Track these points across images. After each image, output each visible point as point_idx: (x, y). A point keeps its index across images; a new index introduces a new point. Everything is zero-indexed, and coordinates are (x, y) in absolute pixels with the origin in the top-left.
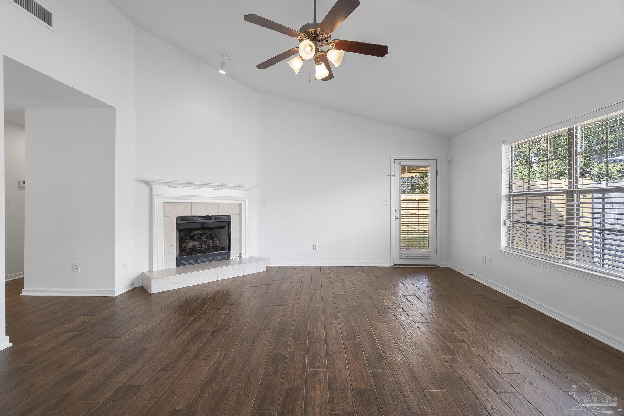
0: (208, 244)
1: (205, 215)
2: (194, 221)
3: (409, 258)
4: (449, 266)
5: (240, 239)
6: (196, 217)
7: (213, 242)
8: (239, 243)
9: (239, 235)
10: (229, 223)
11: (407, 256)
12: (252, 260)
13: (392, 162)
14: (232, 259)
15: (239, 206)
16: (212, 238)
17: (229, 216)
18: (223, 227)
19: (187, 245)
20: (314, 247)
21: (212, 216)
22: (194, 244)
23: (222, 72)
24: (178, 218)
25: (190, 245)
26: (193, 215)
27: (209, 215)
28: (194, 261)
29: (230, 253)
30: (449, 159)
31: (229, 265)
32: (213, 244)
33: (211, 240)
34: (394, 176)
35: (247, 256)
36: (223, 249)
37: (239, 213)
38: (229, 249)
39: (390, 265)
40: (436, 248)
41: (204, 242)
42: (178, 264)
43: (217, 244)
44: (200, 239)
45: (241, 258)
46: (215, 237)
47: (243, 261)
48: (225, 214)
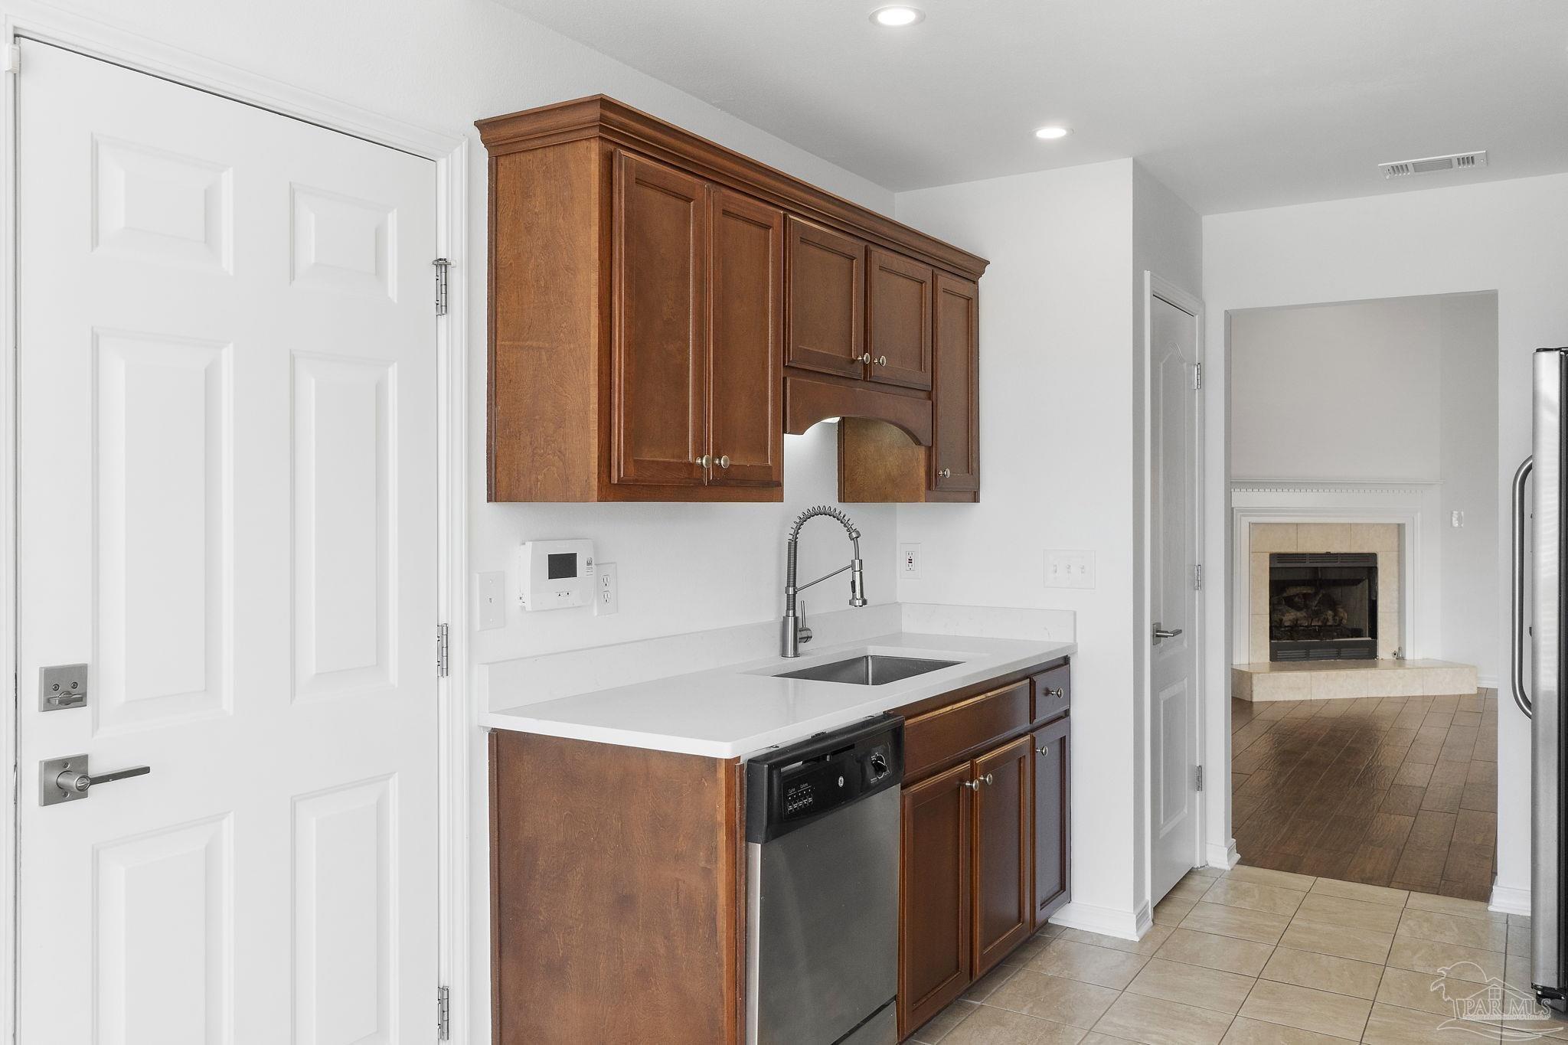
0: (1325, 618)
1: (1324, 551)
2: (1302, 565)
5: (1399, 612)
6: (1305, 554)
8: (1396, 621)
9: (1396, 601)
12: (1428, 667)
14: (1380, 657)
15: (1396, 530)
16: (1333, 604)
17: (1373, 556)
18: (1356, 582)
19: (1284, 618)
21: (1337, 554)
22: (1297, 617)
24: (1276, 558)
25: (1290, 617)
26: (1300, 550)
27: (1333, 551)
28: (1302, 652)
29: (1376, 644)
31: (1375, 666)
32: (1334, 620)
33: (1331, 610)
35: (1419, 656)
36: (1357, 633)
37: (1396, 549)
41: (1317, 614)
42: (1273, 657)
43: (1345, 621)
44: (1306, 607)
45: (1403, 658)
46: (1339, 604)
47: (1407, 666)
48: (1366, 551)
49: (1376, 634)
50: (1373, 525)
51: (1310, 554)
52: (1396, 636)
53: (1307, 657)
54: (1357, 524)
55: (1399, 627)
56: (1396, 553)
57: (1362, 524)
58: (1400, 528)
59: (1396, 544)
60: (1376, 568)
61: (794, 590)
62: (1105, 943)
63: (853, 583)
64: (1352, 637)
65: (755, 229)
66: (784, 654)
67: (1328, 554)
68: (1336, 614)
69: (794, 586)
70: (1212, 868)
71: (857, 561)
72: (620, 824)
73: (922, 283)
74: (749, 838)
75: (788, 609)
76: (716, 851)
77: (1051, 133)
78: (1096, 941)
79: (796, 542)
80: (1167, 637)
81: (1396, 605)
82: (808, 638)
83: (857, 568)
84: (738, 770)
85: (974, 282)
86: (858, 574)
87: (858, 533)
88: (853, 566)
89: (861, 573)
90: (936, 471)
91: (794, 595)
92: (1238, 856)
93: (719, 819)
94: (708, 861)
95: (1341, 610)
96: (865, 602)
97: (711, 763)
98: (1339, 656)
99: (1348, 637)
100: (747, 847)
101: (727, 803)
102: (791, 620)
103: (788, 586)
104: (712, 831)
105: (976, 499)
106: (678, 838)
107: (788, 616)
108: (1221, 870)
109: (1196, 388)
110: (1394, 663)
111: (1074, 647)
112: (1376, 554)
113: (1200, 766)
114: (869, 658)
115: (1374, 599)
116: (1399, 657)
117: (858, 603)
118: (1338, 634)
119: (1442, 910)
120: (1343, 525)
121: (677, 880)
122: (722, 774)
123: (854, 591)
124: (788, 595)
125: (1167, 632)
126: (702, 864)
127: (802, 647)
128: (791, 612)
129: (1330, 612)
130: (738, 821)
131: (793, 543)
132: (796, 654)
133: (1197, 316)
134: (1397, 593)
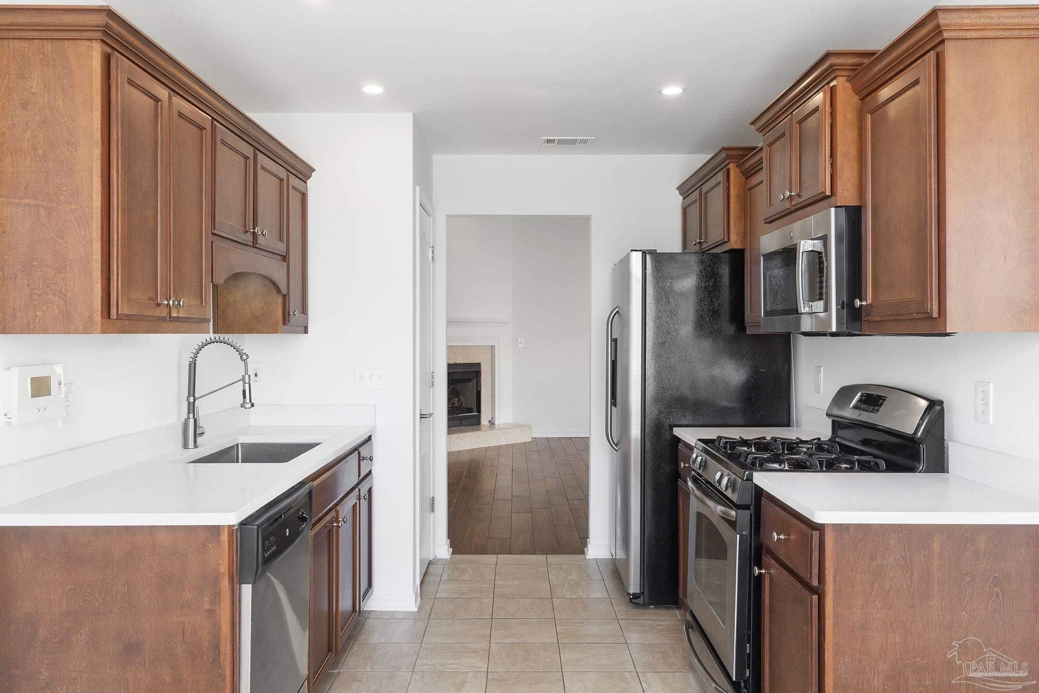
0: (453, 403)
1: (453, 363)
5: (492, 397)
7: (459, 401)
8: (490, 402)
9: (490, 390)
10: (478, 374)
12: (508, 428)
14: (482, 424)
15: (490, 350)
16: (458, 394)
17: (479, 364)
18: (470, 380)
21: (461, 364)
27: (458, 362)
29: (480, 417)
31: (479, 429)
32: (458, 403)
35: (502, 422)
36: (470, 410)
37: (490, 360)
38: (479, 411)
43: (463, 404)
45: (494, 424)
46: (461, 394)
47: (497, 428)
48: (475, 362)
49: (480, 410)
50: (480, 346)
52: (490, 411)
54: (471, 346)
55: (492, 406)
56: (490, 363)
58: (493, 347)
59: (490, 358)
60: (480, 371)
61: (194, 398)
62: (397, 616)
63: (244, 391)
64: (468, 413)
65: (195, 129)
66: (185, 446)
67: (456, 364)
69: (194, 396)
70: (439, 559)
71: (247, 377)
72: (126, 588)
73: (281, 180)
74: (241, 582)
75: (189, 413)
76: (220, 595)
77: (373, 89)
78: (392, 616)
79: (195, 363)
80: (426, 418)
81: (490, 393)
82: (203, 433)
83: (247, 381)
84: (235, 532)
85: (305, 182)
86: (247, 385)
87: (247, 355)
88: (243, 379)
89: (250, 384)
90: (288, 312)
91: (194, 403)
92: (451, 549)
93: (222, 570)
94: (212, 603)
95: (462, 397)
96: (253, 405)
97: (215, 530)
98: (461, 425)
99: (466, 413)
100: (240, 588)
101: (229, 557)
102: (192, 421)
103: (189, 396)
104: (216, 580)
105: (306, 331)
106: (184, 591)
107: (189, 418)
108: (444, 559)
109: (431, 262)
110: (489, 427)
111: (374, 429)
113: (433, 497)
114: (239, 445)
115: (479, 390)
116: (492, 423)
117: (249, 405)
118: (460, 412)
119: (566, 562)
120: (463, 346)
121: (183, 623)
122: (225, 537)
123: (245, 397)
124: (189, 403)
125: (426, 415)
126: (207, 607)
127: (199, 439)
128: (191, 415)
129: (456, 399)
130: (235, 570)
131: (193, 365)
132: (196, 446)
133: (431, 217)
134: (491, 386)
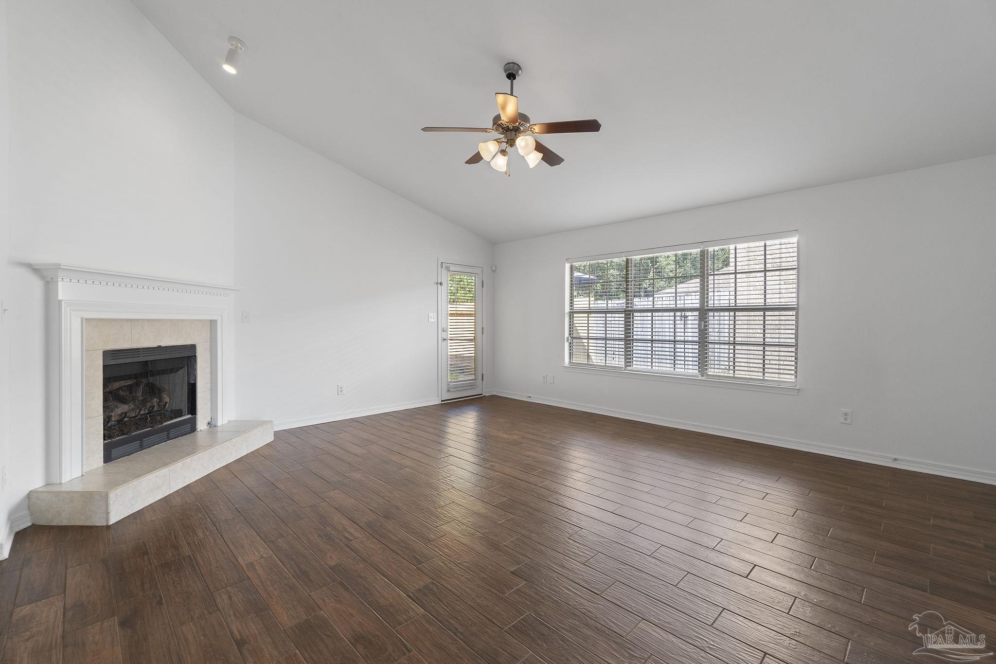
0: (150, 406)
1: (155, 345)
2: (135, 359)
3: (459, 389)
4: (494, 393)
6: (139, 349)
9: (209, 381)
10: (192, 360)
11: (455, 388)
13: (439, 266)
14: (199, 430)
15: (211, 325)
17: (193, 347)
18: (178, 370)
19: (115, 415)
20: (339, 390)
21: (166, 347)
22: (124, 411)
23: (229, 69)
24: (107, 354)
25: (119, 411)
26: (132, 346)
27: (163, 344)
29: (195, 420)
30: (494, 269)
32: (159, 405)
33: (156, 397)
34: (441, 284)
35: (225, 422)
36: (179, 413)
37: (209, 341)
38: (193, 412)
39: (438, 402)
40: (483, 375)
41: (143, 403)
42: (108, 458)
43: (168, 406)
44: (134, 399)
45: (215, 426)
46: (163, 391)
48: (188, 343)
49: (196, 411)
50: (194, 320)
51: (144, 349)
52: (209, 409)
53: (142, 448)
54: (183, 320)
55: (212, 402)
56: (209, 343)
57: (186, 320)
58: (213, 324)
59: (209, 336)
60: (195, 356)
64: (173, 418)
67: (160, 347)
68: (160, 400)
95: (164, 395)
99: (170, 420)
110: (209, 432)
112: (195, 345)
115: (192, 382)
116: (212, 426)
120: (171, 321)
